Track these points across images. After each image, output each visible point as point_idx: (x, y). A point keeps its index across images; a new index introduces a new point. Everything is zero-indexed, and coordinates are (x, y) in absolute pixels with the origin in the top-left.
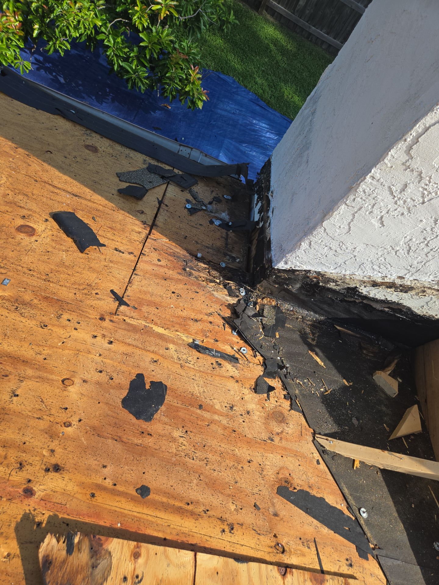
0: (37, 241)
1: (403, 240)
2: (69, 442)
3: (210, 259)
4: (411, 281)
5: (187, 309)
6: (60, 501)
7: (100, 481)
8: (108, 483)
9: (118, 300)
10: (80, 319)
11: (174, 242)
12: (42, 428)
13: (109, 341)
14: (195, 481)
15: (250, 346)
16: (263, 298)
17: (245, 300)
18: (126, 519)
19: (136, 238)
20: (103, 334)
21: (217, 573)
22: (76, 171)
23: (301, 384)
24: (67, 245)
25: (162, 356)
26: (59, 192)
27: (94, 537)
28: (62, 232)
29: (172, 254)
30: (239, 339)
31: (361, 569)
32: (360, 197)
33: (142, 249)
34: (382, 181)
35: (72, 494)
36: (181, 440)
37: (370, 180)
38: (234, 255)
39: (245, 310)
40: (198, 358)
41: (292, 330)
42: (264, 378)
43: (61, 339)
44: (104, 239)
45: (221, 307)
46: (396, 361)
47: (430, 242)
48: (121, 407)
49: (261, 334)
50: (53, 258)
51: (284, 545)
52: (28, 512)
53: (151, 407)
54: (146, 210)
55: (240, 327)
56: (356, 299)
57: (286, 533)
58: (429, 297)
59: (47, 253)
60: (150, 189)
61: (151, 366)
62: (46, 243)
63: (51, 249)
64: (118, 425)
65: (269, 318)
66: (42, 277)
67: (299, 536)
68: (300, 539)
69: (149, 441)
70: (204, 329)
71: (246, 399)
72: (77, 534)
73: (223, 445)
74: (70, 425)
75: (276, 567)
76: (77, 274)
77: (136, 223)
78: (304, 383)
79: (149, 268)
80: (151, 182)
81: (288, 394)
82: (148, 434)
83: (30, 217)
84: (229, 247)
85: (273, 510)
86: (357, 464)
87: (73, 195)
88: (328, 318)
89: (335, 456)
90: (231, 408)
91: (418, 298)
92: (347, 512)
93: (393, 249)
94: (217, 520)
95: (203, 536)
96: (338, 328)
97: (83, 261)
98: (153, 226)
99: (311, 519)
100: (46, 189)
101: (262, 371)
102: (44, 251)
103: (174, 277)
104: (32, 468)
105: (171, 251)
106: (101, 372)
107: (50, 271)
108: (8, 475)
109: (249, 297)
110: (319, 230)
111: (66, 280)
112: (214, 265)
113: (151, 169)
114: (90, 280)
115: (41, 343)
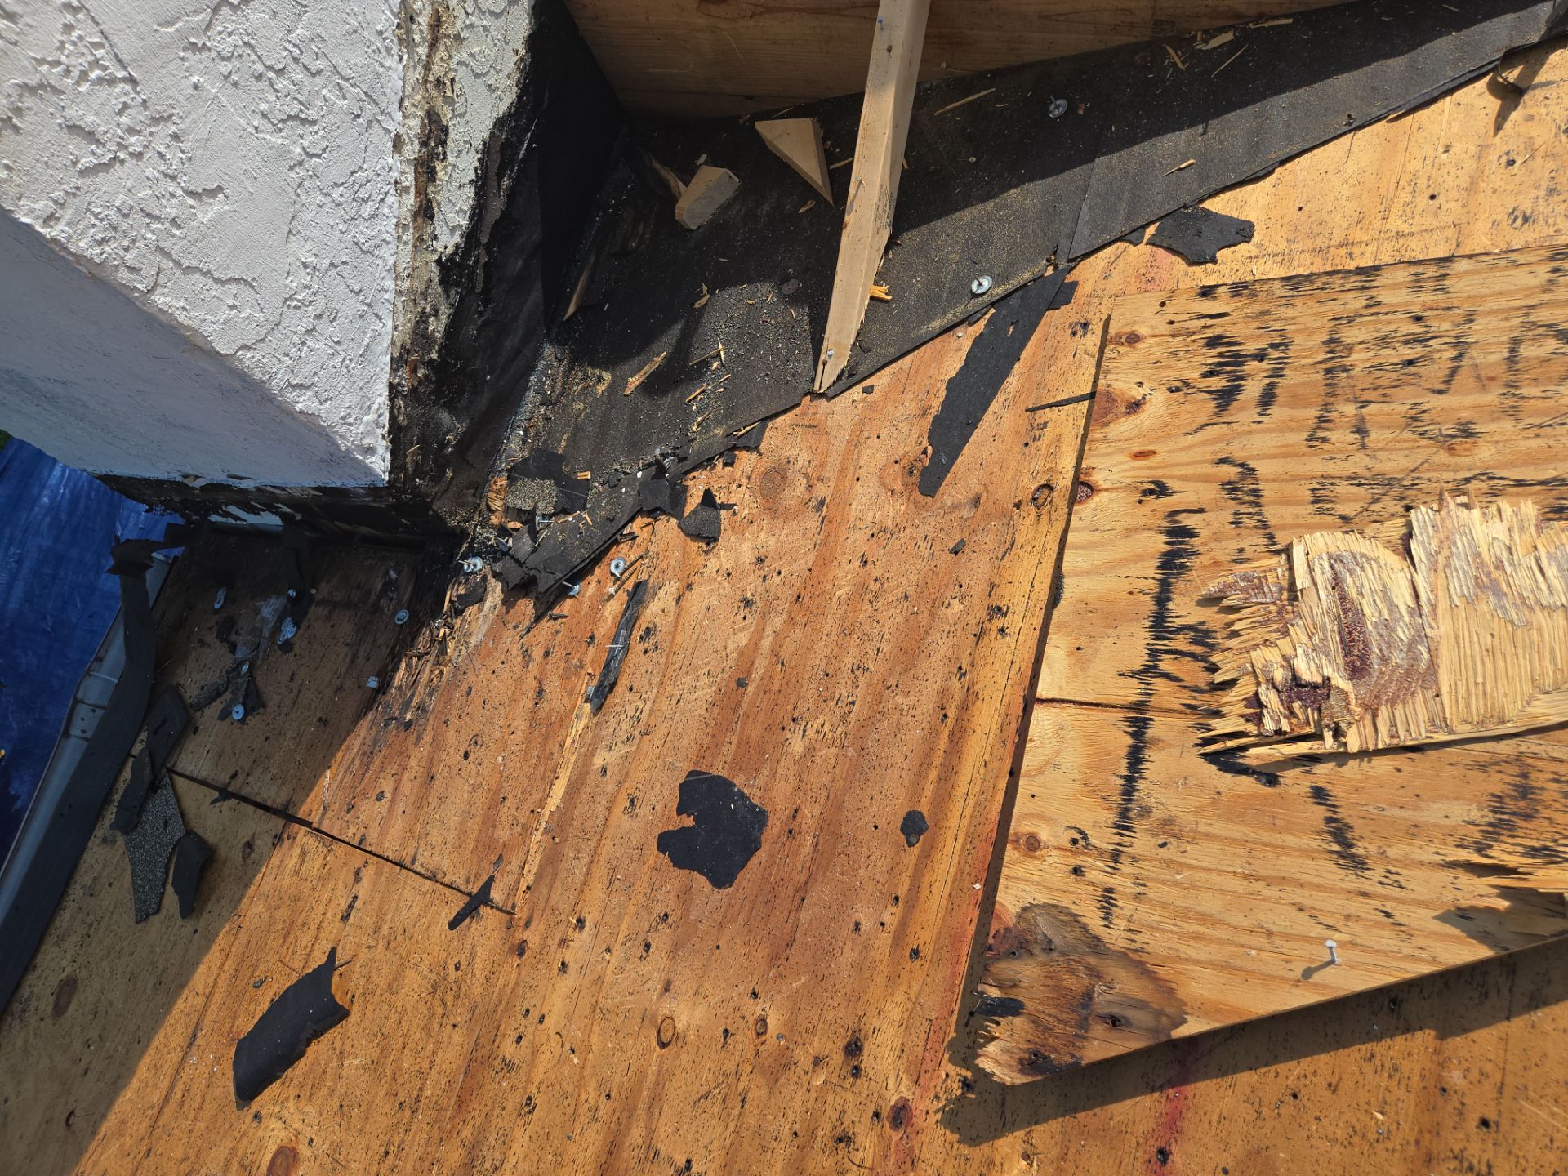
0: (311, 1140)
1: (268, 137)
2: (799, 1020)
3: (385, 651)
4: (405, 117)
5: (510, 717)
6: (923, 1036)
7: (887, 937)
8: (891, 916)
9: (476, 908)
10: (518, 1008)
11: (333, 755)
12: (765, 1091)
13: (575, 929)
14: (899, 699)
15: (608, 550)
16: (489, 508)
17: (495, 560)
18: (967, 869)
19: (318, 864)
20: (559, 944)
21: (1078, 649)
22: (126, 1039)
23: (703, 421)
24: (325, 1057)
25: (620, 785)
26: (183, 1087)
27: (990, 949)
28: (289, 1071)
29: (365, 760)
30: (589, 578)
31: (1094, 300)
32: (122, 253)
33: (348, 843)
34: (62, 193)
35: (910, 1006)
36: (811, 733)
37: (61, 226)
38: (379, 586)
39: (517, 560)
40: (631, 689)
41: (574, 435)
42: (686, 514)
43: (563, 1058)
44: (315, 953)
45: (510, 626)
46: (657, 165)
47: (268, 63)
48: (730, 890)
49: (579, 518)
50: (358, 1093)
51: (1036, 485)
52: (939, 1116)
53: (734, 812)
54: (244, 835)
55: (559, 575)
56: (476, 262)
57: (1013, 479)
58: (456, 71)
59: (345, 1109)
60: (186, 823)
61: (641, 813)
62: (317, 1116)
63: (336, 1099)
64: (771, 896)
65: (539, 495)
66: (405, 1121)
67: (1021, 445)
68: (1027, 444)
69: (810, 814)
70: (561, 672)
71: (729, 566)
72: (982, 993)
73: (827, 629)
74: (763, 1020)
75: (1076, 508)
76: (403, 1023)
77: (277, 862)
78: (700, 411)
79: (398, 824)
80: (166, 823)
81: (721, 455)
82: (794, 817)
83: (247, 1163)
84: (356, 599)
85: (968, 507)
86: (881, 292)
87: (190, 1045)
88: (547, 335)
89: (861, 345)
90: (748, 603)
91: (462, 99)
92: (979, 327)
93: (301, 163)
94: (979, 646)
95: (1010, 681)
96: (571, 309)
97: (370, 1007)
98: (287, 815)
99: (989, 416)
100: (173, 1124)
101: (668, 521)
102: (337, 1119)
103: (425, 754)
104: (849, 1112)
105: (357, 762)
106: (648, 946)
107: (392, 1099)
108: (862, 1170)
109: (487, 547)
110: (247, 363)
111: (418, 1052)
112: (402, 643)
113: (129, 823)
114: (420, 986)
115: (570, 1110)
